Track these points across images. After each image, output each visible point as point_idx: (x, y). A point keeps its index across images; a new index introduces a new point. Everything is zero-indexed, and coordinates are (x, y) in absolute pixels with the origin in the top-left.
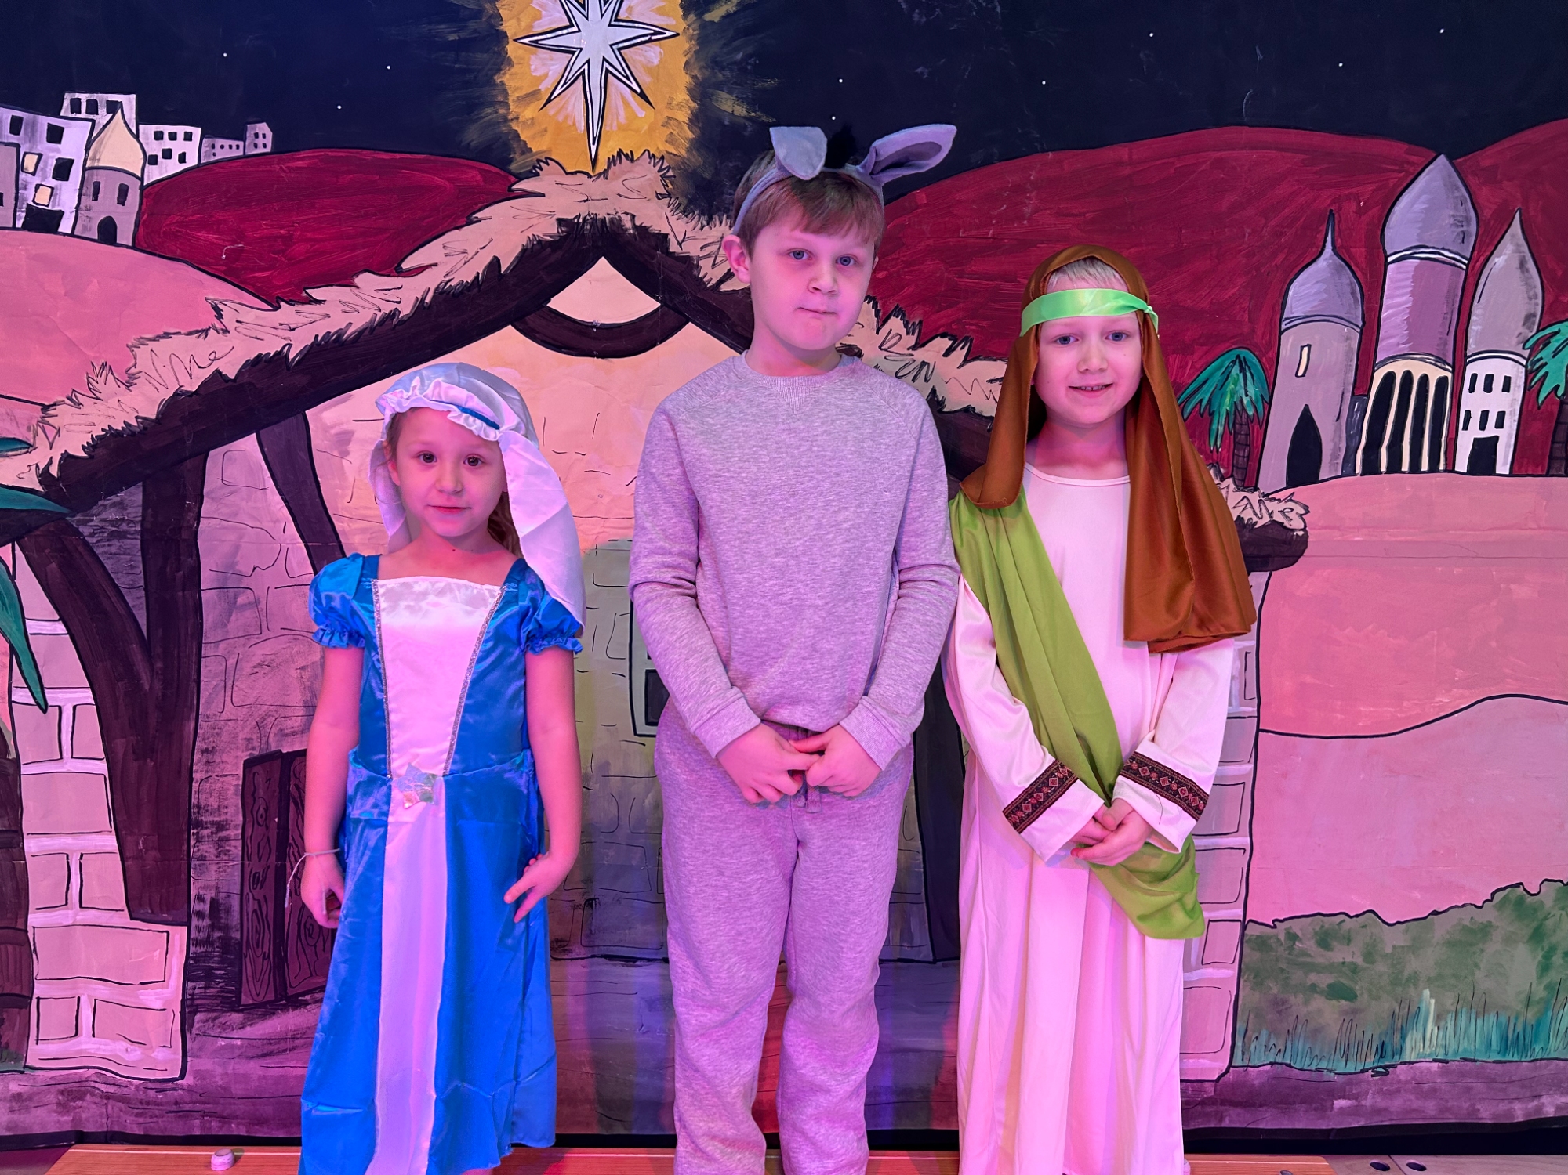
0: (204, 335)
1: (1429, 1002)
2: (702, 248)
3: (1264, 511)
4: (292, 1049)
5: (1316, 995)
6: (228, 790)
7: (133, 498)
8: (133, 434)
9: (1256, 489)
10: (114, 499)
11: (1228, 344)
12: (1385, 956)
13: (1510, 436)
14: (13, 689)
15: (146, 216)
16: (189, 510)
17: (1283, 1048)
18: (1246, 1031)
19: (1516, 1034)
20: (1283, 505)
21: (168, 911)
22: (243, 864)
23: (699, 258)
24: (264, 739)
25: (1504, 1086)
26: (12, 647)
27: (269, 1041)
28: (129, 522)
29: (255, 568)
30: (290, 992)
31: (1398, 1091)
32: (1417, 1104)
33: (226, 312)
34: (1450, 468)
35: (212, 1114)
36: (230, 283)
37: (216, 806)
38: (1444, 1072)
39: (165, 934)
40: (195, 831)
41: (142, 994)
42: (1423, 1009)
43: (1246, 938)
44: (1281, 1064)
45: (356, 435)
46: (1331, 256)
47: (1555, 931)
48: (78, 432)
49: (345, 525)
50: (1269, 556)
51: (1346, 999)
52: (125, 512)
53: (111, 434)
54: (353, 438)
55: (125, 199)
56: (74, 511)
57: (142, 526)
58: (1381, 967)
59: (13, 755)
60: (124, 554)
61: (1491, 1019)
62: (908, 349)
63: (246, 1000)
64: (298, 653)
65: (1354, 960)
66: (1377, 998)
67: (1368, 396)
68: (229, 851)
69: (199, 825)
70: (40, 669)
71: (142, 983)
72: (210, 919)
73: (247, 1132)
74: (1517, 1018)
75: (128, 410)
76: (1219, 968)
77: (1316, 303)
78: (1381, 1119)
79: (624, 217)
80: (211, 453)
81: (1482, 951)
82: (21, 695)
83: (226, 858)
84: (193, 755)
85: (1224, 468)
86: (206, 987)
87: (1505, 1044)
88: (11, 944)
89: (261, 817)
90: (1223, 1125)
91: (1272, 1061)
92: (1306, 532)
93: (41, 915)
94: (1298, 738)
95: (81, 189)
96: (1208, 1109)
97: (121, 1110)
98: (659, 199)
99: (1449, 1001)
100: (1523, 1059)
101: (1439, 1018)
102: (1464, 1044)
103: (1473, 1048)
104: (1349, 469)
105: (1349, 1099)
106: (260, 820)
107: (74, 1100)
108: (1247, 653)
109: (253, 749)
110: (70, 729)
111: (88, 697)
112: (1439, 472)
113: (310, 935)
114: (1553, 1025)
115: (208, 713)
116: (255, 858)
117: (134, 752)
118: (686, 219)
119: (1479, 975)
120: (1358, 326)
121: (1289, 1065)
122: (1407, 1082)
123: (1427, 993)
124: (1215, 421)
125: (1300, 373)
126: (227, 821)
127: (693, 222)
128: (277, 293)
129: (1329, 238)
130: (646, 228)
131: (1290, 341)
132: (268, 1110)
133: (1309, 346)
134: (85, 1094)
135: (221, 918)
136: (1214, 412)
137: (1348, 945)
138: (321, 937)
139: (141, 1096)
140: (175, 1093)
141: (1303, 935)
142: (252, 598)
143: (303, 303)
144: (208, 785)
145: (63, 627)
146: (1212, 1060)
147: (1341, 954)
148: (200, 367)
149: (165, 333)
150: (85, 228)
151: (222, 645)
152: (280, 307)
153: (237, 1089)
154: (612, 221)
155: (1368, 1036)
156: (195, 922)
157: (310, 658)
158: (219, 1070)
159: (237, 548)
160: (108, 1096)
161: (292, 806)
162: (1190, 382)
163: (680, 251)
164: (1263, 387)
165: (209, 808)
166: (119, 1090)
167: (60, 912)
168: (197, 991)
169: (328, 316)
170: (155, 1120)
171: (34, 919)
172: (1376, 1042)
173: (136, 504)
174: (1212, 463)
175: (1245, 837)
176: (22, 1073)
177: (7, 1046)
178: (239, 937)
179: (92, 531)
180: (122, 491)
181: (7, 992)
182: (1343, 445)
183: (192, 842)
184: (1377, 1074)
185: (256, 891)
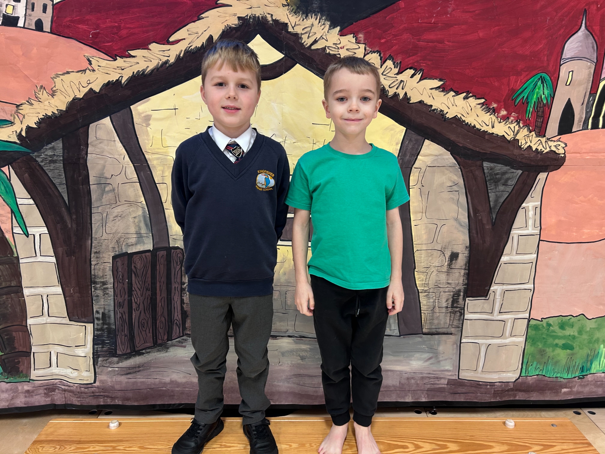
0: (84, 73)
1: (602, 350)
2: (303, 29)
3: (547, 146)
4: (138, 371)
5: (557, 348)
6: (106, 268)
7: (58, 145)
8: (56, 117)
9: (544, 136)
10: (50, 146)
11: (537, 71)
12: (587, 332)
14: (14, 227)
15: (55, 18)
16: (83, 150)
17: (542, 369)
18: (528, 362)
20: (555, 143)
21: (85, 317)
22: (114, 299)
23: (302, 34)
24: (120, 248)
26: (11, 210)
27: (129, 368)
28: (57, 156)
29: (112, 175)
30: (137, 349)
31: (588, 385)
32: (595, 389)
33: (93, 62)
35: (108, 397)
36: (94, 48)
37: (102, 275)
39: (84, 327)
40: (94, 285)
41: (76, 351)
42: (600, 353)
43: (529, 326)
44: (541, 375)
45: (153, 117)
46: (584, 30)
48: (33, 116)
49: (150, 156)
50: (548, 166)
51: (569, 350)
52: (55, 152)
53: (47, 117)
54: (151, 118)
55: (46, 10)
56: (34, 152)
57: (63, 157)
58: (585, 336)
59: (16, 255)
60: (56, 169)
62: (395, 75)
63: (119, 352)
64: (133, 211)
65: (574, 334)
66: (582, 349)
67: (596, 94)
68: (108, 293)
69: (95, 283)
70: (24, 219)
71: (76, 346)
72: (102, 320)
73: (122, 403)
75: (53, 106)
76: (518, 338)
77: (576, 52)
78: (580, 396)
79: (268, 15)
80: (91, 125)
82: (17, 230)
83: (107, 296)
84: (91, 254)
85: (531, 127)
86: (102, 348)
88: (21, 331)
89: (121, 279)
90: (516, 399)
91: (537, 374)
92: (565, 155)
93: (32, 319)
94: (556, 243)
95: (26, 6)
96: (510, 393)
97: (70, 396)
98: (283, 7)
104: (586, 127)
105: (568, 388)
106: (121, 281)
107: (51, 392)
108: (536, 207)
109: (116, 251)
110: (39, 244)
111: (45, 231)
113: (143, 327)
115: (96, 237)
116: (119, 296)
117: (66, 253)
118: (296, 16)
120: (594, 62)
121: (544, 376)
122: (591, 381)
123: (602, 346)
124: (529, 106)
125: (568, 84)
126: (106, 281)
127: (299, 18)
128: (115, 53)
129: (584, 22)
130: (278, 21)
131: (564, 69)
132: (130, 395)
133: (572, 71)
134: (55, 389)
135: (107, 320)
136: (529, 102)
137: (572, 328)
138: (148, 327)
139: (78, 390)
140: (92, 389)
141: (554, 324)
142: (111, 188)
143: (127, 57)
144: (98, 267)
145: (33, 201)
146: (513, 374)
147: (569, 332)
148: (83, 87)
149: (67, 72)
150: (29, 24)
151: (100, 208)
152: (117, 59)
153: (117, 387)
154: (262, 17)
155: (577, 364)
156: (96, 322)
157: (138, 213)
158: (109, 380)
159: (104, 167)
160: (65, 390)
161: (133, 275)
162: (519, 88)
163: (293, 31)
164: (551, 91)
165: (99, 276)
166: (69, 388)
167: (40, 318)
168: (99, 349)
169: (138, 63)
170: (84, 399)
171: (30, 321)
172: (580, 366)
173: (60, 148)
174: (526, 125)
175: (532, 284)
176: (29, 382)
177: (22, 372)
178: (114, 328)
179: (42, 160)
180: (53, 142)
181: (21, 350)
182: (584, 116)
183: (93, 290)
184: (580, 378)
185: (120, 309)
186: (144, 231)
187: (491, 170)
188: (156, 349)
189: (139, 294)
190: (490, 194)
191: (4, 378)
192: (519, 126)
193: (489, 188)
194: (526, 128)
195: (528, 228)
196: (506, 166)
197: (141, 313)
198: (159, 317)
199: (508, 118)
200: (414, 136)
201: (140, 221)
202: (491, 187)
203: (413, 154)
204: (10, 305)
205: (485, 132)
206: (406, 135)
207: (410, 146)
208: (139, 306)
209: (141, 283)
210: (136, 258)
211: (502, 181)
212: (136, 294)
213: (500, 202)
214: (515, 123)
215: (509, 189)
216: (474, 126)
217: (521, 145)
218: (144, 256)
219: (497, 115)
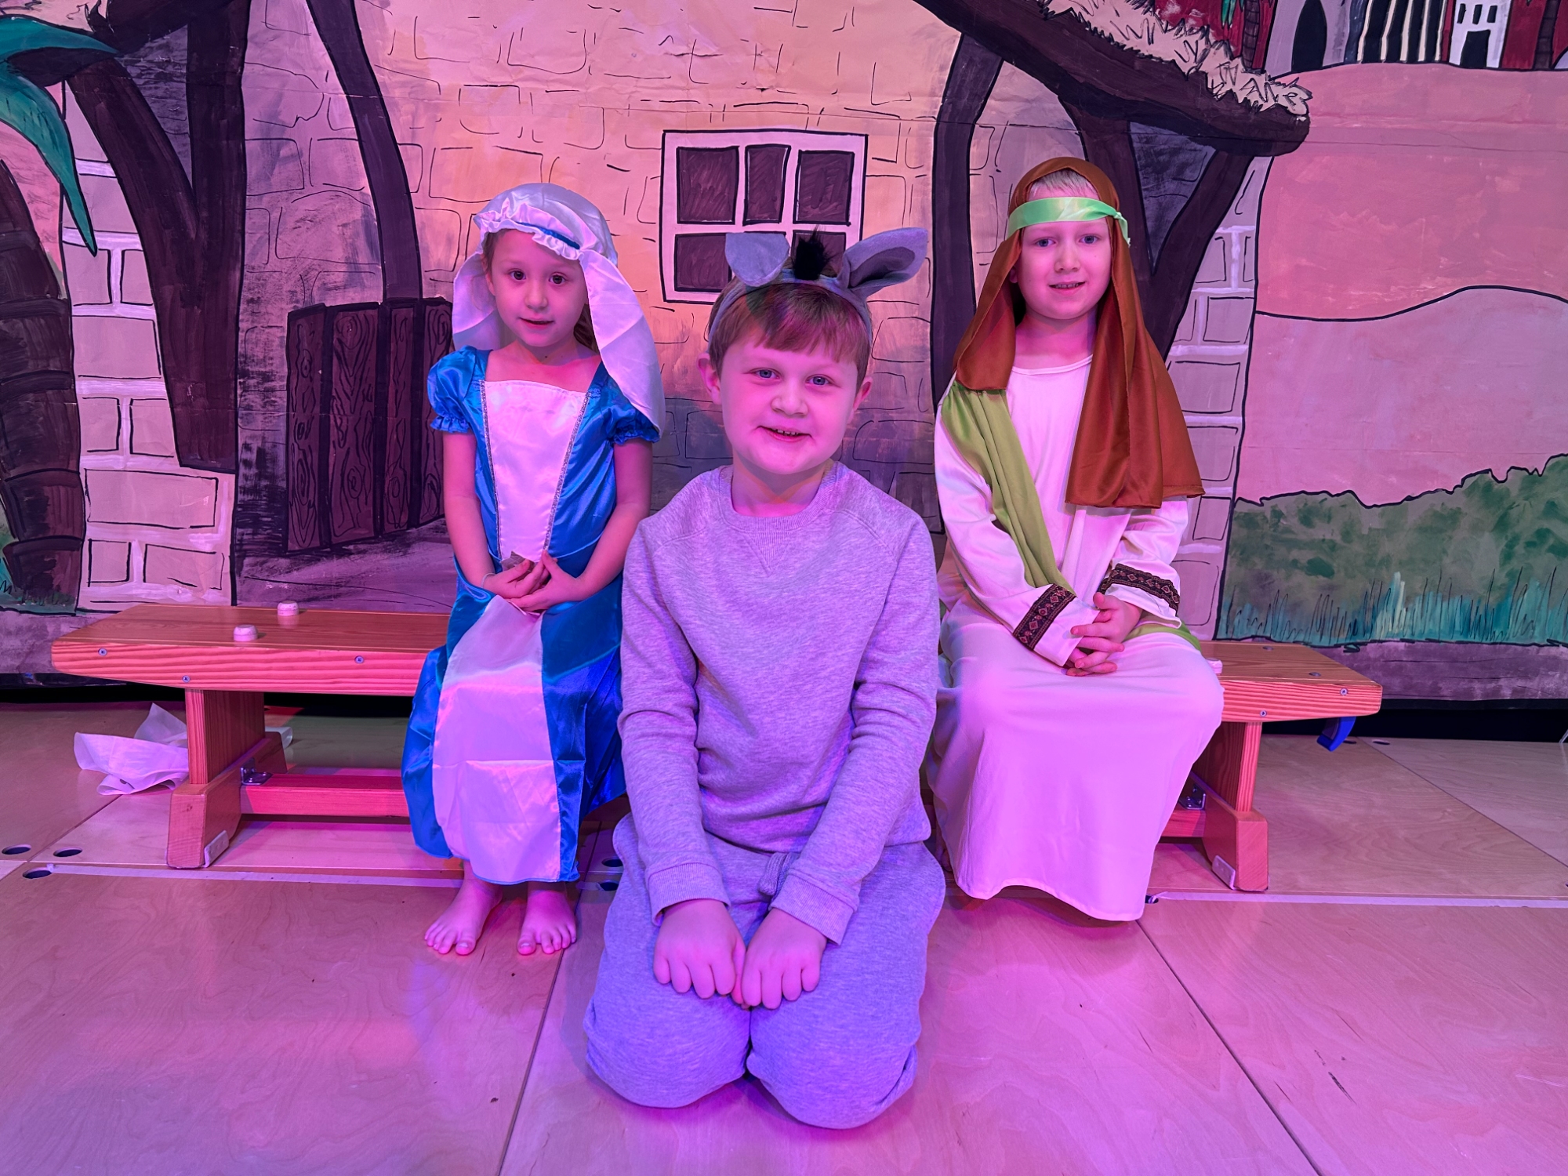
1: (1399, 584)
3: (1269, 94)
4: (337, 596)
5: (1296, 571)
6: (273, 341)
7: (179, 42)
9: (1263, 71)
10: (160, 41)
12: (1362, 537)
13: (1500, 31)
14: (64, 229)
16: (233, 55)
17: (1264, 621)
18: (1231, 605)
19: (1478, 618)
20: (1287, 91)
21: (216, 458)
22: (288, 415)
24: (308, 292)
25: (1465, 665)
26: (62, 186)
27: (315, 586)
28: (175, 64)
29: (297, 118)
30: (334, 540)
31: (1368, 666)
32: (1383, 680)
34: (1445, 59)
37: (262, 357)
38: (1409, 651)
39: (214, 481)
40: (242, 380)
41: (193, 538)
42: (1393, 591)
43: (1235, 516)
44: (1262, 637)
47: (1518, 522)
49: (386, 77)
50: (1272, 140)
51: (1324, 576)
52: (171, 55)
56: (122, 52)
57: (188, 69)
58: (1357, 547)
59: (64, 296)
60: (171, 97)
61: (1456, 602)
63: (292, 546)
64: (340, 210)
65: (1332, 538)
66: (1353, 577)
68: (275, 402)
69: (246, 374)
70: (89, 210)
71: (192, 527)
72: (257, 468)
74: (1479, 602)
76: (1208, 544)
81: (1451, 538)
82: (72, 236)
83: (271, 408)
84: (239, 304)
85: (1234, 46)
86: (254, 534)
87: (1468, 627)
88: (63, 486)
89: (306, 368)
91: (1254, 634)
92: (1308, 118)
93: (92, 457)
94: (1291, 320)
99: (1418, 586)
100: (1484, 641)
101: (1408, 600)
102: (1430, 626)
103: (1437, 630)
104: (1352, 57)
106: (305, 372)
108: (1247, 238)
109: (297, 302)
110: (119, 274)
111: (136, 243)
112: (1435, 62)
114: (1513, 611)
115: (253, 264)
116: (299, 408)
117: (182, 299)
119: (1447, 560)
121: (1269, 639)
122: (1376, 660)
123: (1398, 575)
126: (273, 372)
135: (268, 467)
137: (1329, 522)
138: (364, 490)
141: (1288, 513)
142: (294, 151)
144: (254, 336)
145: (112, 170)
147: (1322, 531)
151: (266, 198)
155: (1342, 613)
156: (242, 470)
157: (351, 216)
159: (280, 96)
161: (335, 360)
165: (255, 358)
167: (111, 456)
168: (245, 537)
171: (86, 461)
172: (1349, 620)
173: (182, 48)
174: (1224, 40)
175: (1238, 416)
176: (74, 615)
177: (59, 588)
178: (285, 486)
179: (139, 72)
180: (168, 33)
181: (60, 534)
182: (1347, 31)
183: (239, 392)
184: (1348, 650)
185: (300, 442)
186: (364, 257)
187: (1147, 142)
188: (380, 545)
189: (347, 407)
190: (1145, 202)
191: (13, 600)
192: (1208, 41)
193: (1143, 187)
194: (1222, 48)
195: (1230, 282)
196: (1181, 134)
197: (348, 453)
198: (392, 468)
199: (1184, 21)
200: (980, 52)
201: (357, 234)
202: (1148, 183)
203: (976, 95)
204: (41, 418)
205: (1133, 52)
206: (962, 48)
207: (971, 76)
208: (344, 437)
209: (351, 380)
210: (343, 320)
211: (1172, 170)
212: (340, 407)
213: (1169, 222)
214: (1197, 32)
215: (1188, 190)
216: (1111, 38)
217: (1213, 88)
218: (361, 317)
219: (1160, 13)
